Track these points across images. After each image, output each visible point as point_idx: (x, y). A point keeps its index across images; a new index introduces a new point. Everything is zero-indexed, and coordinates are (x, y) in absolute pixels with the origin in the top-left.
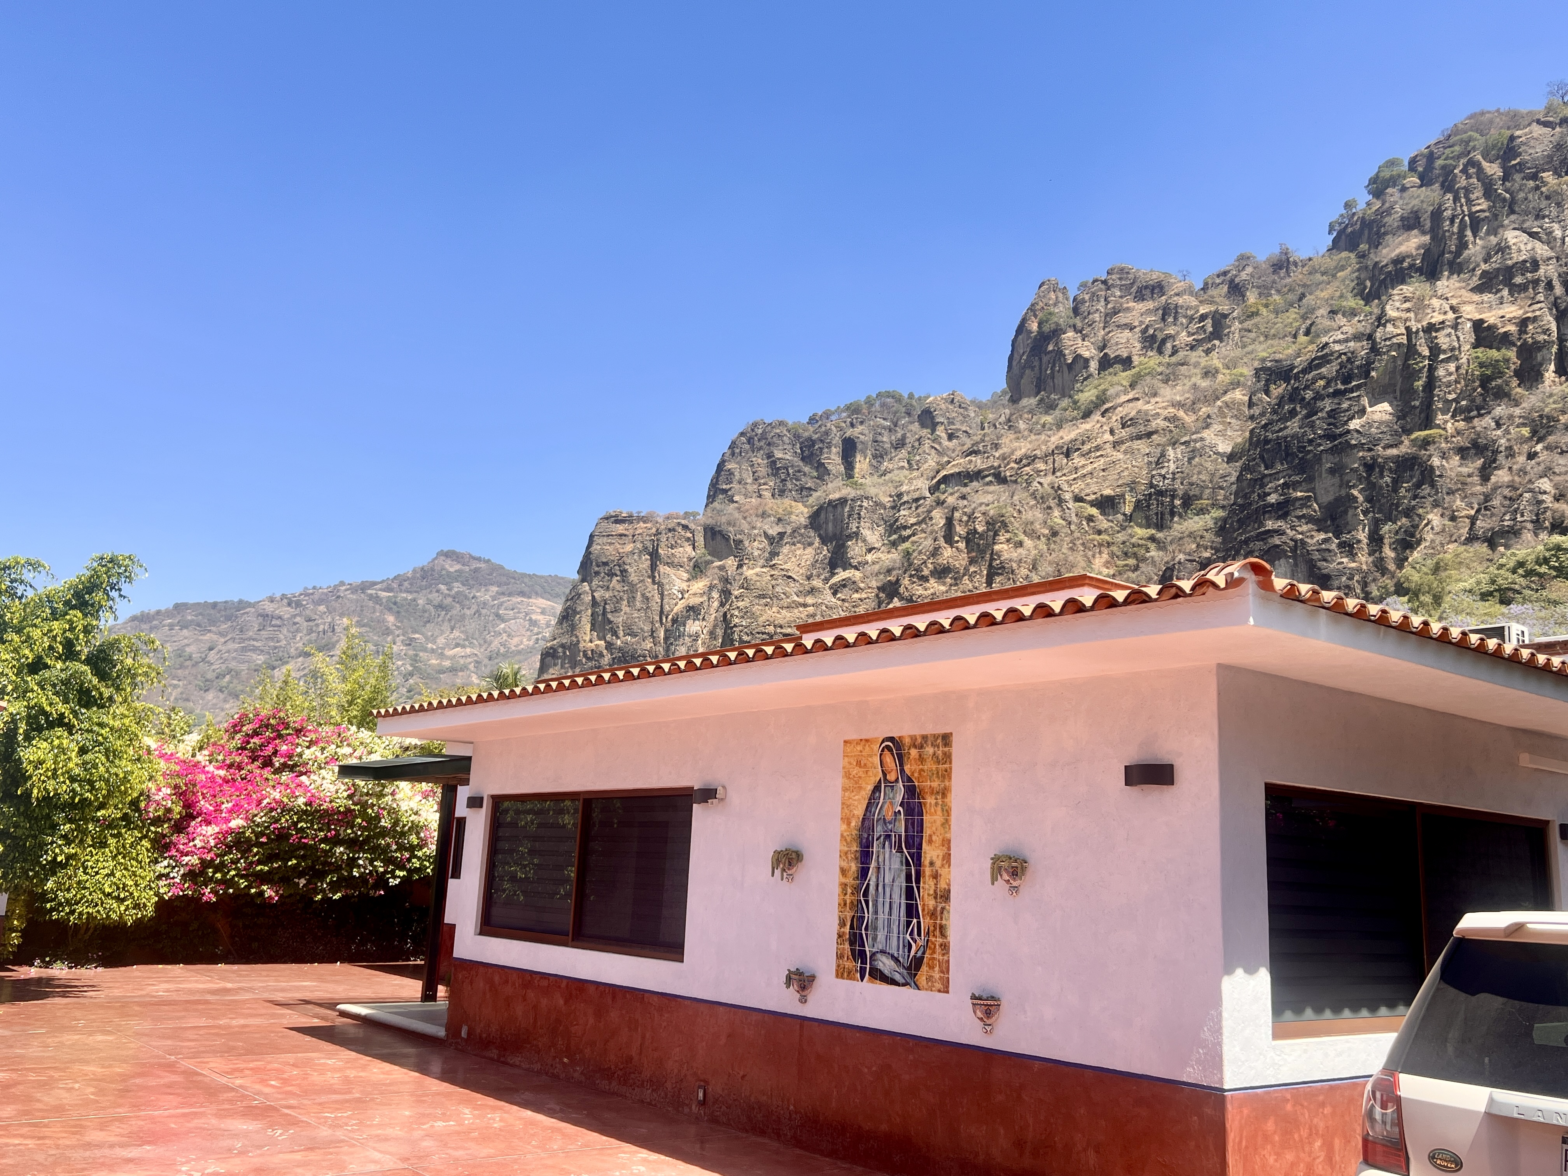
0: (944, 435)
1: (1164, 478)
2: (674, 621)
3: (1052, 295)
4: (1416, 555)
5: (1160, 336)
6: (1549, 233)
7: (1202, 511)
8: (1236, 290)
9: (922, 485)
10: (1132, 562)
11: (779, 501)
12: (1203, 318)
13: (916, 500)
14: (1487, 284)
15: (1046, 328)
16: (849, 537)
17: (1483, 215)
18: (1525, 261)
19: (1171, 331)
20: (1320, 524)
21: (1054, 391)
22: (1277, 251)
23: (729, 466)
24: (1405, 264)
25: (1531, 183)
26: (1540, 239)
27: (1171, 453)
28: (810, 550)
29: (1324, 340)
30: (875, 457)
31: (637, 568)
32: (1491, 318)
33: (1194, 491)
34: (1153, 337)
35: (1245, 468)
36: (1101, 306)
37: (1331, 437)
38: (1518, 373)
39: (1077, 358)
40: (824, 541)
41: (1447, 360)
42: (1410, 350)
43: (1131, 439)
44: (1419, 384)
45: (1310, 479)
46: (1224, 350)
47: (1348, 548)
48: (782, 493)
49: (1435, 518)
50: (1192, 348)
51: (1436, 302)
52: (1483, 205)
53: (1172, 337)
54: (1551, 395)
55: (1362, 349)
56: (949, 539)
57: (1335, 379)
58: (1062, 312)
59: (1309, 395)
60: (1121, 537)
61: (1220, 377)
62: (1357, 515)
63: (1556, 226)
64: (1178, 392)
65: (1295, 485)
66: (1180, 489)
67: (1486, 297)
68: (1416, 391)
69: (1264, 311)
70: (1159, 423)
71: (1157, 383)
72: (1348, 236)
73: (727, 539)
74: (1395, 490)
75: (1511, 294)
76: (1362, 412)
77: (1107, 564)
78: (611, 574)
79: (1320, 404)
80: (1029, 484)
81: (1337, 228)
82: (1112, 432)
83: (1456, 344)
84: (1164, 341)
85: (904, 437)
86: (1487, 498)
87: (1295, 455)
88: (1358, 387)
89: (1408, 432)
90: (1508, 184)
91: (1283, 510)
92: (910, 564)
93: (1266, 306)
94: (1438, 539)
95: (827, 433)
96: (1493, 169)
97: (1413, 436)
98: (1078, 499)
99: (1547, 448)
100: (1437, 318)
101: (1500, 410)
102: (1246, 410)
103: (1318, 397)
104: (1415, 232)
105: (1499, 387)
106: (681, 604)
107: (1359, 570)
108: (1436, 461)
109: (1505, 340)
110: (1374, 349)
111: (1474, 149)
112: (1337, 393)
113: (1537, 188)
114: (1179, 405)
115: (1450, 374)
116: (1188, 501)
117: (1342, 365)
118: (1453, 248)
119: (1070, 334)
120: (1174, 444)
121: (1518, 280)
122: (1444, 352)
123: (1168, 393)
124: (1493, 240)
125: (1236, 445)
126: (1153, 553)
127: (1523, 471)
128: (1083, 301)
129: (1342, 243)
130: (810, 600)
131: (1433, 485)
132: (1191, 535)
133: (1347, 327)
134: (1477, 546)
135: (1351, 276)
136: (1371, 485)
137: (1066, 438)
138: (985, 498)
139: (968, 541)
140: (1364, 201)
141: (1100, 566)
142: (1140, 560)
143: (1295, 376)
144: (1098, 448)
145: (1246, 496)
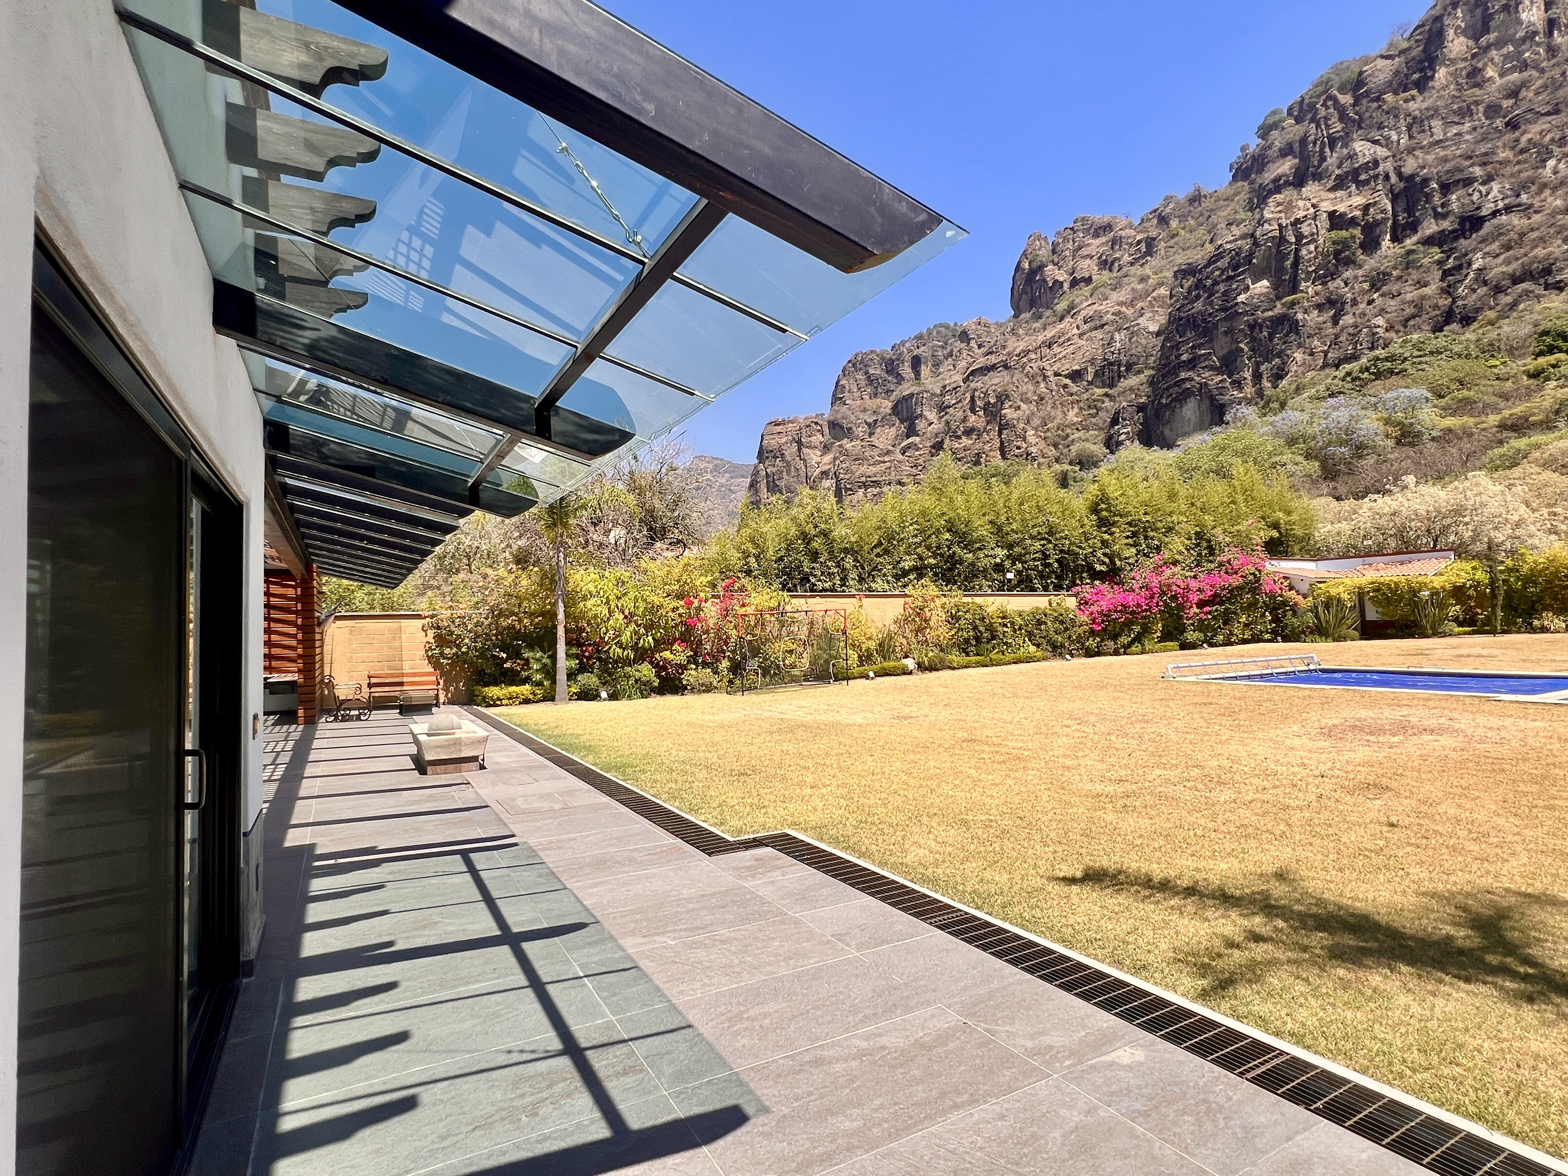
0: (976, 346)
1: (1113, 353)
2: (815, 481)
3: (1037, 243)
4: (1284, 382)
5: (1110, 260)
6: (1388, 139)
7: (1139, 372)
8: (1163, 220)
9: (958, 378)
10: (1094, 411)
11: (874, 400)
12: (1139, 242)
13: (955, 389)
14: (1340, 184)
15: (1034, 266)
16: (917, 418)
17: (1337, 135)
18: (1368, 162)
19: (1117, 255)
20: (1218, 371)
21: (1042, 307)
22: (1192, 190)
23: (843, 382)
24: (1282, 182)
25: (1375, 105)
26: (1380, 145)
27: (1117, 337)
28: (893, 429)
29: (1219, 242)
30: (934, 366)
31: (791, 451)
32: (1341, 208)
33: (1135, 359)
34: (1106, 261)
35: (1167, 339)
36: (1070, 245)
37: (1224, 309)
38: (1362, 246)
39: (1056, 281)
40: (902, 422)
41: (1308, 243)
42: (1282, 239)
43: (1091, 330)
44: (1288, 263)
45: (1211, 340)
46: (1153, 262)
47: (1238, 385)
48: (876, 395)
49: (1299, 356)
50: (1132, 264)
51: (1301, 203)
52: (1339, 126)
53: (1119, 259)
54: (1386, 257)
55: (1246, 245)
56: (973, 411)
57: (1226, 269)
58: (1044, 253)
59: (1209, 282)
60: (1085, 396)
61: (1151, 281)
62: (1243, 361)
63: (1393, 133)
64: (1123, 295)
65: (1200, 346)
66: (1124, 359)
67: (1339, 194)
68: (1286, 269)
69: (1182, 232)
70: (1110, 317)
71: (1107, 291)
72: (1243, 171)
73: (842, 428)
74: (1271, 340)
75: (1357, 188)
76: (1247, 288)
77: (1076, 415)
78: (775, 457)
79: (1217, 288)
80: (1024, 369)
81: (1236, 166)
82: (1078, 328)
83: (1315, 231)
84: (1112, 263)
85: (952, 351)
86: (1337, 336)
87: (1199, 326)
88: (1243, 272)
89: (1279, 298)
90: (1357, 108)
91: (1192, 364)
92: (950, 429)
93: (1183, 228)
94: (1300, 370)
95: (901, 354)
96: (1346, 99)
97: (1284, 301)
98: (1056, 374)
99: (1381, 295)
100: (1301, 214)
101: (1348, 274)
102: (1168, 300)
103: (1215, 283)
104: (1290, 157)
105: (1347, 257)
106: (818, 471)
107: (1246, 397)
108: (1300, 316)
109: (1353, 222)
110: (1256, 244)
111: (1331, 87)
112: (1230, 278)
113: (1380, 107)
114: (1121, 304)
115: (1311, 253)
116: (1130, 366)
117: (1232, 259)
118: (1316, 163)
119: (1050, 267)
120: (1119, 330)
121: (1363, 177)
122: (1306, 237)
123: (1115, 296)
124: (1345, 151)
125: (1161, 325)
126: (1107, 404)
127: (1363, 314)
128: (1058, 244)
129: (1239, 177)
130: (886, 459)
131: (1297, 333)
132: (1131, 389)
133: (1237, 231)
134: (1327, 371)
135: (1244, 196)
136: (1253, 339)
137: (1049, 336)
138: (996, 381)
139: (985, 410)
140: (1254, 144)
141: (1073, 416)
142: (1098, 410)
143: (1200, 271)
144: (1069, 340)
145: (1167, 358)
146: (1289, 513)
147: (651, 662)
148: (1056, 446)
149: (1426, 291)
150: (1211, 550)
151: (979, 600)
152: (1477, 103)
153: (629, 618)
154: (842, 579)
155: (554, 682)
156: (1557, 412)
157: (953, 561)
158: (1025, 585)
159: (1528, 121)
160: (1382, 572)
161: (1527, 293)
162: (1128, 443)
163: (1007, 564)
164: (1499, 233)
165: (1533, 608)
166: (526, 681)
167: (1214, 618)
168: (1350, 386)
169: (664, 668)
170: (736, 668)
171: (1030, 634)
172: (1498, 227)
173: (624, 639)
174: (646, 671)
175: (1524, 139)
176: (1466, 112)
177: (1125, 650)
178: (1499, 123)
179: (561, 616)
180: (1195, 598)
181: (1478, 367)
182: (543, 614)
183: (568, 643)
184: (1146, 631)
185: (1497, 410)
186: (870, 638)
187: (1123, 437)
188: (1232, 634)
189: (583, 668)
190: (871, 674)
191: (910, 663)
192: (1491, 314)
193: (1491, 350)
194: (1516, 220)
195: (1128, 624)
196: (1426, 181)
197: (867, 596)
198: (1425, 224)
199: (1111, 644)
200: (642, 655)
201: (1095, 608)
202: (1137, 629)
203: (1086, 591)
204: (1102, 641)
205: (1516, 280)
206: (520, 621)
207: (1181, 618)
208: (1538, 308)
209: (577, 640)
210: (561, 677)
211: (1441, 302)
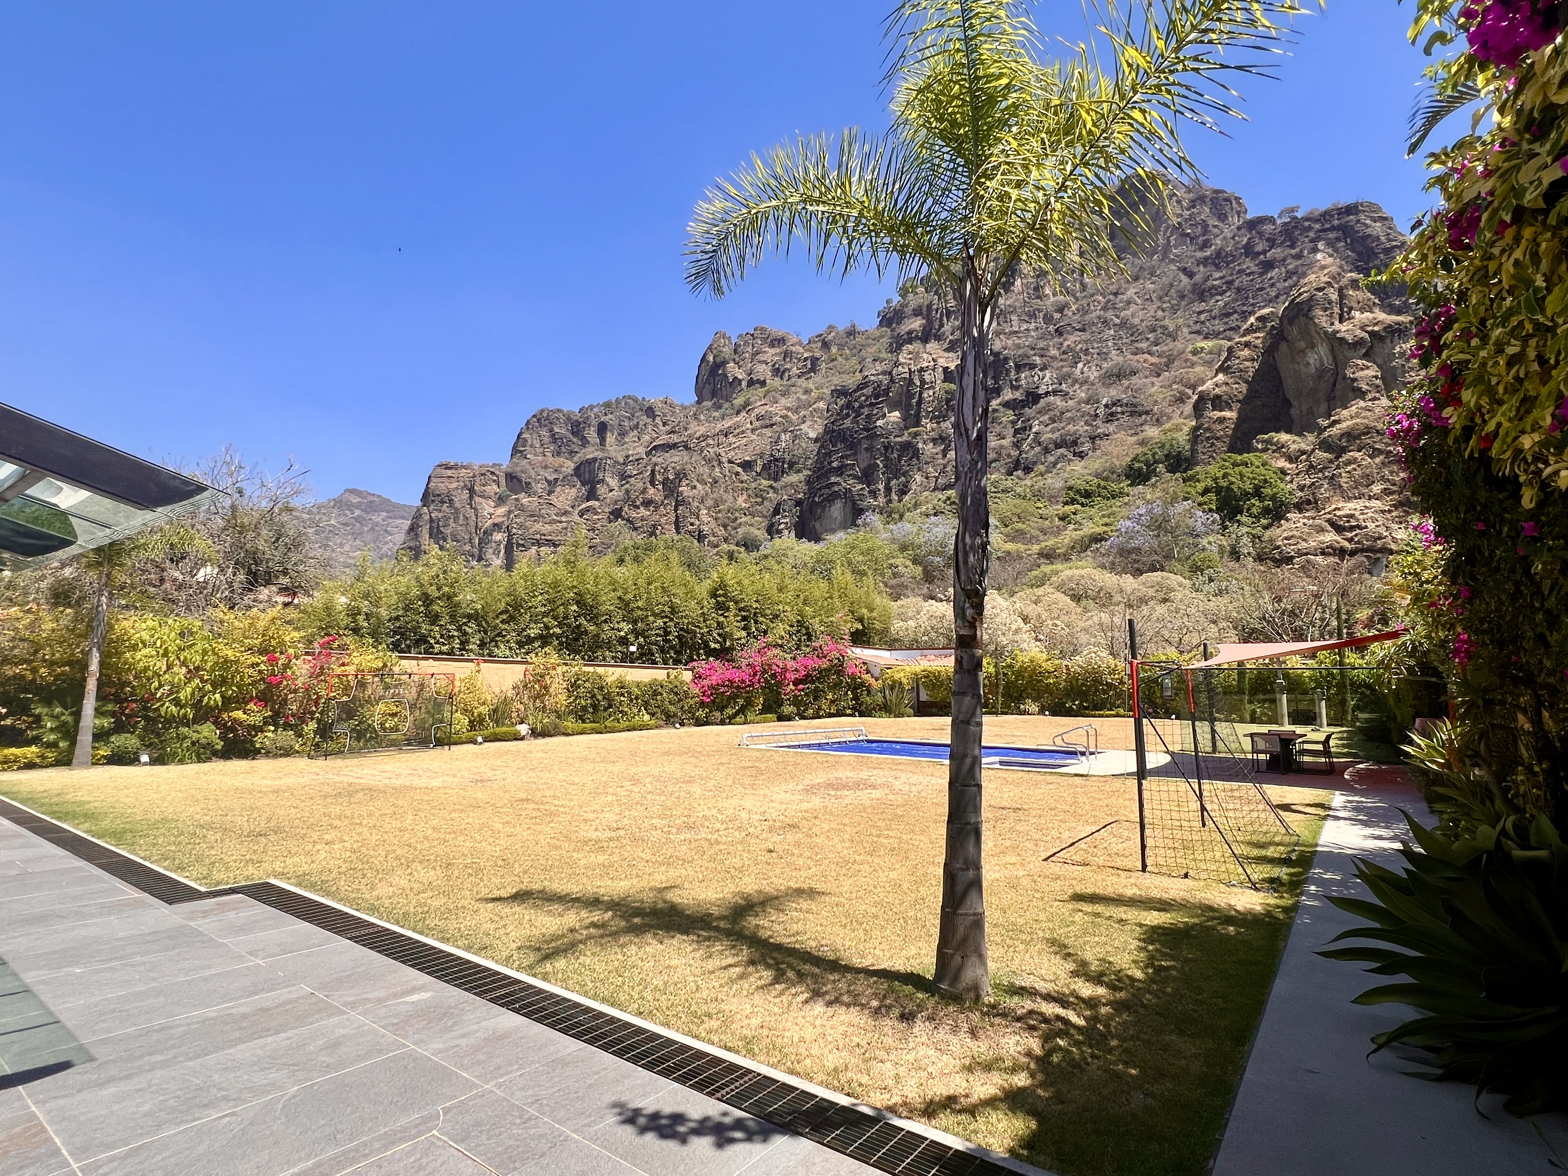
0: (660, 423)
1: (779, 451)
2: (485, 533)
3: (722, 341)
4: (907, 498)
5: (782, 369)
7: (799, 471)
8: (826, 345)
9: (641, 451)
10: (760, 500)
11: (556, 459)
12: (806, 359)
13: (637, 460)
14: (951, 347)
15: (718, 360)
16: (598, 482)
17: (952, 309)
19: (787, 366)
20: (860, 480)
21: (722, 398)
22: (849, 325)
23: (524, 436)
24: (913, 334)
27: (783, 436)
28: (574, 490)
29: (866, 373)
30: (619, 435)
31: (460, 498)
32: (952, 366)
33: (796, 459)
34: (778, 369)
35: (822, 447)
36: (749, 349)
37: (866, 429)
39: (735, 379)
40: (583, 484)
41: (928, 389)
42: (911, 382)
43: (762, 427)
44: (914, 401)
45: (855, 454)
46: (817, 379)
47: (874, 494)
48: (559, 454)
49: (918, 477)
50: (799, 377)
51: (925, 356)
52: (953, 304)
53: (789, 370)
55: (885, 380)
56: (653, 484)
57: (870, 396)
58: (727, 351)
59: (857, 405)
60: (753, 485)
61: (813, 394)
62: (879, 475)
64: (790, 402)
65: (847, 457)
66: (787, 457)
67: (951, 354)
68: (912, 406)
69: (840, 359)
70: (777, 419)
71: (777, 395)
72: (887, 319)
73: (520, 481)
74: (899, 461)
76: (884, 416)
77: (745, 501)
78: (442, 502)
79: (862, 410)
80: (702, 452)
81: (882, 314)
82: (751, 423)
83: (934, 380)
84: (784, 372)
85: (638, 423)
86: (945, 467)
87: (848, 440)
88: (882, 402)
89: (907, 428)
91: (840, 471)
92: (629, 498)
93: (841, 355)
94: (919, 489)
95: (588, 418)
97: (910, 431)
98: (730, 462)
100: (925, 364)
102: (825, 413)
103: (861, 407)
104: (919, 317)
106: (490, 522)
107: (878, 506)
108: (920, 445)
110: (892, 381)
112: (872, 405)
114: (788, 409)
115: (930, 396)
116: (791, 465)
117: (875, 389)
118: (937, 327)
119: (732, 364)
120: (785, 431)
122: (927, 383)
123: (783, 401)
124: (956, 323)
125: (819, 433)
126: (771, 495)
128: (740, 346)
129: (884, 324)
130: (563, 519)
131: (918, 459)
132: (791, 485)
133: (879, 367)
134: (937, 493)
135: (886, 340)
136: (887, 459)
137: (726, 426)
138: (676, 459)
139: (664, 484)
140: (896, 299)
141: (741, 502)
142: (764, 499)
143: (851, 394)
144: (743, 432)
145: (822, 463)
146: (871, 610)
147: (215, 723)
148: (725, 526)
149: (1004, 442)
150: (809, 636)
151: (600, 670)
152: (1040, 311)
153: (193, 672)
154: (462, 643)
155: (73, 743)
156: (1073, 548)
157: (579, 633)
158: (645, 658)
159: (1068, 332)
160: (931, 663)
161: (1063, 456)
162: (786, 532)
163: (631, 638)
164: (1048, 408)
165: (1021, 696)
166: (35, 741)
167: (806, 694)
168: (948, 508)
169: (233, 729)
170: (324, 731)
171: (646, 704)
172: (1048, 404)
173: (182, 696)
174: (208, 732)
175: (1066, 343)
176: (1033, 315)
177: (730, 720)
178: (1052, 328)
179: (94, 666)
180: (792, 676)
181: (1029, 506)
182: (69, 663)
183: (101, 697)
184: (749, 703)
185: (1038, 541)
186: (484, 704)
187: (782, 526)
188: (820, 708)
189: (119, 728)
190: (480, 739)
191: (523, 729)
192: (1042, 468)
193: (1038, 495)
194: (1057, 401)
195: (733, 698)
196: (1006, 359)
197: (485, 661)
198: (1005, 391)
199: (717, 714)
200: (203, 713)
201: (706, 682)
202: (741, 702)
203: (701, 666)
204: (711, 712)
205: (1058, 446)
206: (34, 671)
207: (780, 693)
208: (1068, 468)
209: (116, 695)
210: (85, 738)
211: (1013, 453)
